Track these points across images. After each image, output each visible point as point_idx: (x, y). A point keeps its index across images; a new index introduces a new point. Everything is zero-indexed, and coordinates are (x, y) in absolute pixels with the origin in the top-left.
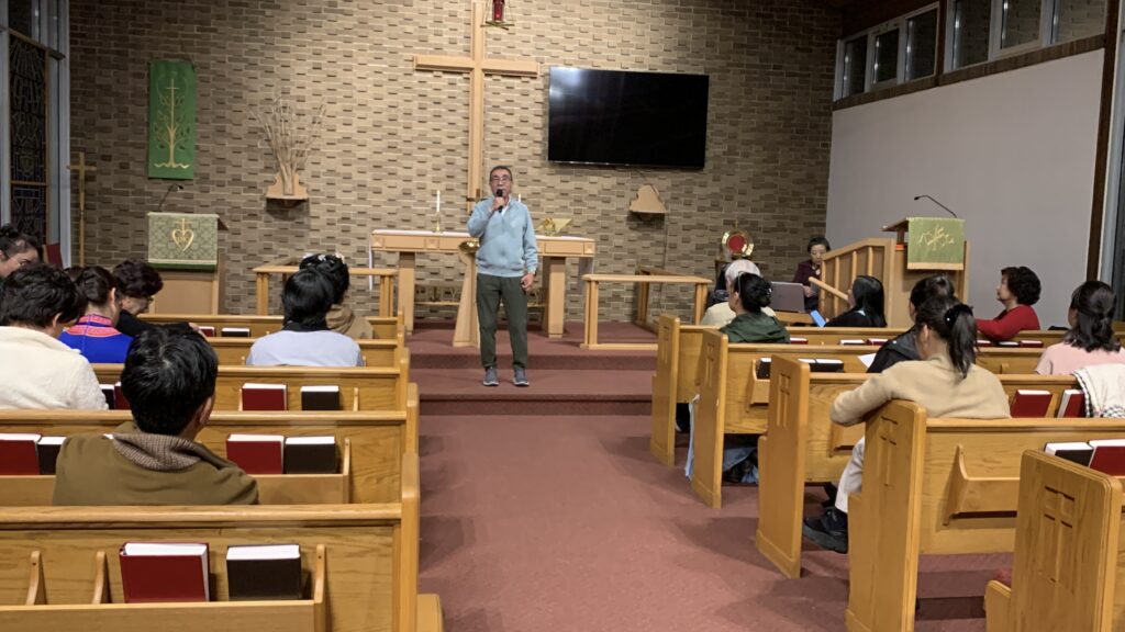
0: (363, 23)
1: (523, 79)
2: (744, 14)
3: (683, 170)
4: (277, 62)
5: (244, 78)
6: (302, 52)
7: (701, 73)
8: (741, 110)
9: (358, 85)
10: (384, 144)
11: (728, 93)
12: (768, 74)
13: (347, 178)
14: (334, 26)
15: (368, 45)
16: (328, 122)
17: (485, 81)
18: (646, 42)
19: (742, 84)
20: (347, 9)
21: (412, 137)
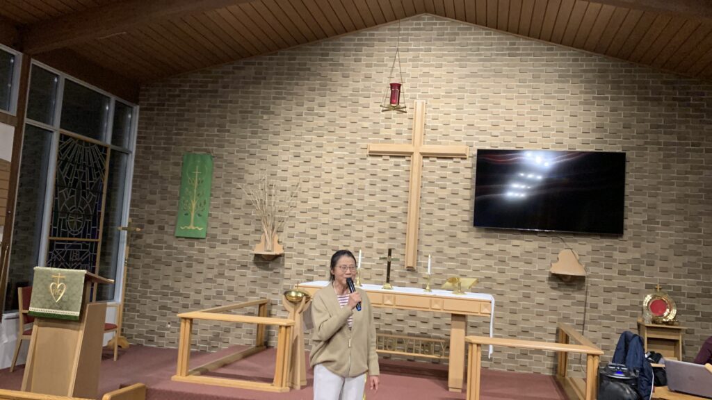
0: (332, 122)
1: (455, 160)
2: (660, 99)
3: (602, 236)
4: (269, 153)
5: (246, 165)
6: (288, 145)
7: (620, 151)
8: (660, 183)
9: (326, 168)
10: (342, 212)
11: (648, 168)
12: (687, 150)
13: (314, 238)
14: (311, 125)
15: (335, 138)
16: (302, 196)
17: (423, 163)
18: (565, 125)
19: (660, 160)
20: (321, 112)
21: (364, 207)
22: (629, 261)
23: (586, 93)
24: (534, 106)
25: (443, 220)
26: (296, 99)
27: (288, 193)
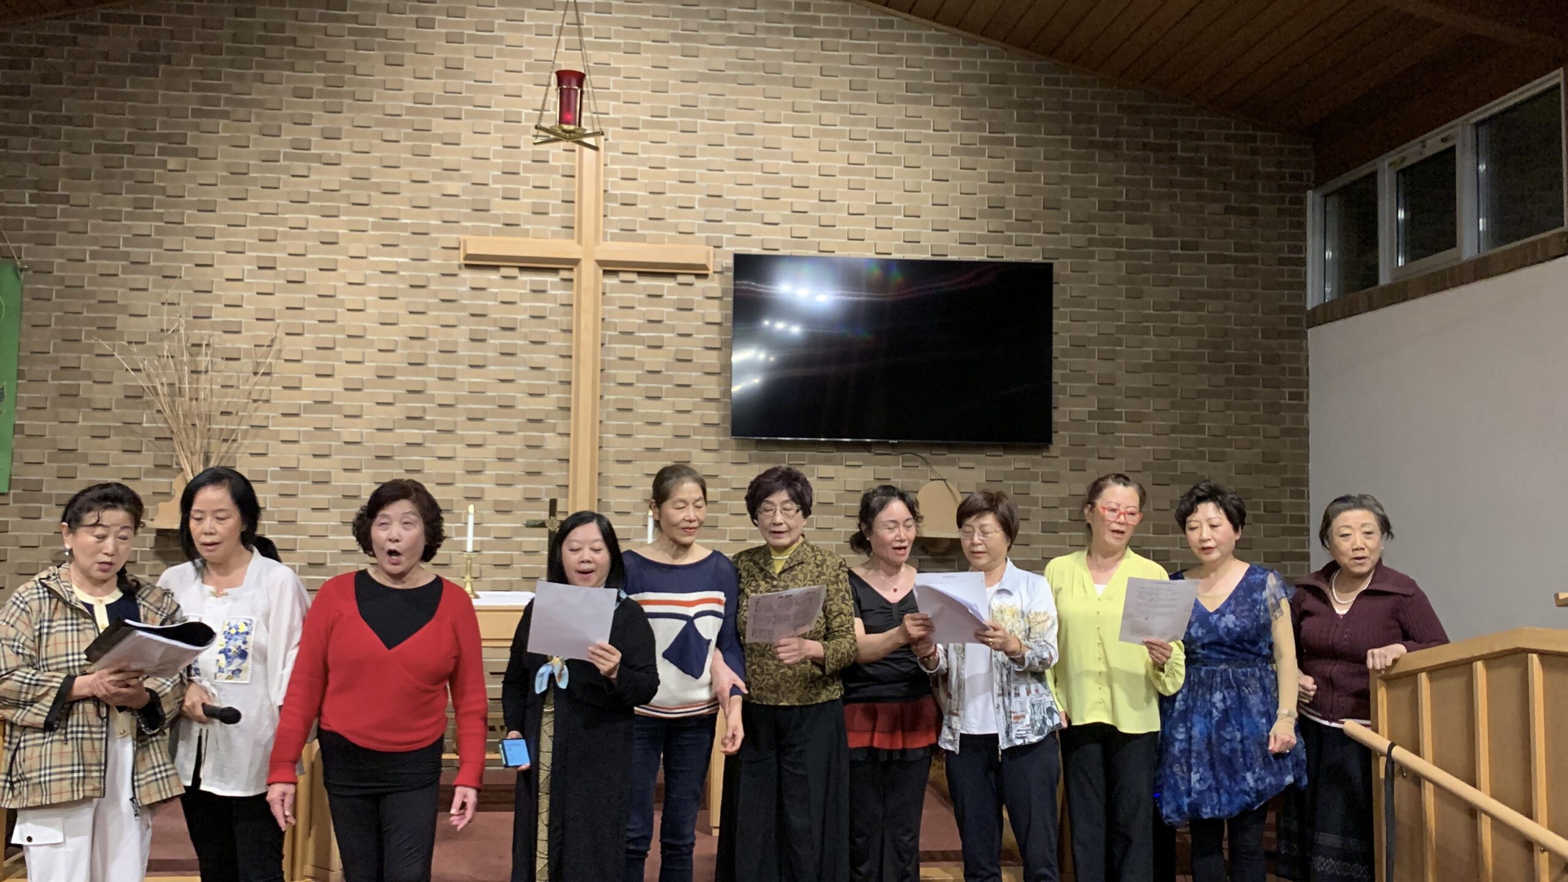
0: (361, 178)
1: (681, 279)
2: (1117, 145)
3: (1006, 449)
4: (188, 258)
5: (120, 291)
6: (239, 237)
7: (1040, 259)
8: (1119, 329)
9: (350, 297)
10: (397, 412)
11: (1094, 298)
12: (1173, 258)
13: (322, 482)
14: (303, 187)
15: (371, 220)
16: (283, 370)
17: (604, 285)
18: (924, 202)
19: (1120, 280)
20: (330, 150)
21: (457, 398)
22: (1063, 502)
23: (967, 128)
24: (855, 157)
25: (659, 424)
26: (259, 117)
27: (246, 365)
